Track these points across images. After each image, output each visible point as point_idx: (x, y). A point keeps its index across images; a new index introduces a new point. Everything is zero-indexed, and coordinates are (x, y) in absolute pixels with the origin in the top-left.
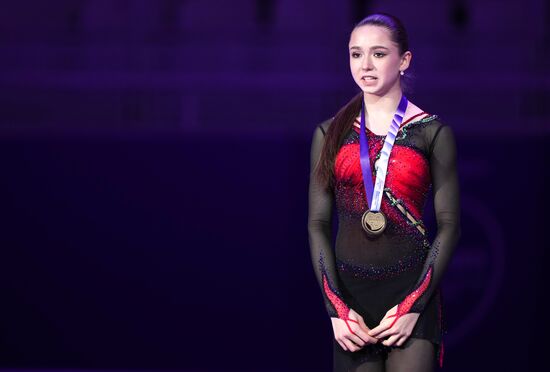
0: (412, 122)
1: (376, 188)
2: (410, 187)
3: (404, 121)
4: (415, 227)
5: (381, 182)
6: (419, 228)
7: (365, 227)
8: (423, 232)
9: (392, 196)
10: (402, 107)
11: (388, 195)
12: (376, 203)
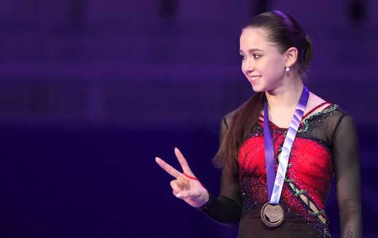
0: (313, 114)
1: (276, 183)
2: (314, 177)
3: (304, 114)
4: (316, 217)
5: (281, 176)
6: (320, 217)
7: (264, 219)
8: (324, 221)
9: (296, 186)
10: (304, 101)
11: (292, 185)
12: (275, 196)
